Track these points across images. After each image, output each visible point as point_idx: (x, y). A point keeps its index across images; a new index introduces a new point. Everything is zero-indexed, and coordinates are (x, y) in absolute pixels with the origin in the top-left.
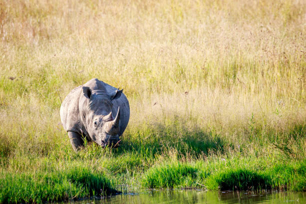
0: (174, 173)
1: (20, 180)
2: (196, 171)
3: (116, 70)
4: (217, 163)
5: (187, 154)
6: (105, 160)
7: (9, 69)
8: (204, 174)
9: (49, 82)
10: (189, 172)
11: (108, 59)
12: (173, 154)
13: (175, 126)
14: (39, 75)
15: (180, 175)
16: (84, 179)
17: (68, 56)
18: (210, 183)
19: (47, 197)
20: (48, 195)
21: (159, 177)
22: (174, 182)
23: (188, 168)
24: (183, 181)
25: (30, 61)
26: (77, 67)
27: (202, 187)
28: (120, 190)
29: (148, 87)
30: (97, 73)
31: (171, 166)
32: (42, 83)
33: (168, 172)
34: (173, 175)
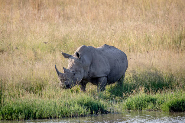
1: (49, 104)
2: (156, 99)
3: (109, 38)
4: (168, 95)
5: (150, 89)
7: (44, 37)
8: (160, 102)
9: (68, 45)
10: (151, 100)
11: (104, 32)
12: (142, 89)
14: (62, 41)
15: (146, 102)
16: (88, 104)
17: (79, 30)
18: (164, 107)
19: (65, 115)
20: (66, 113)
21: (133, 103)
22: (142, 106)
23: (151, 98)
24: (148, 106)
25: (56, 32)
26: (85, 36)
27: (159, 109)
28: (109, 111)
29: (128, 49)
30: (97, 40)
31: (141, 97)
32: (64, 45)
33: (139, 100)
34: (142, 102)
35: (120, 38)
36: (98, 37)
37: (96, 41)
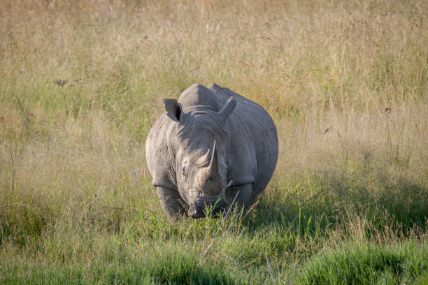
0: (359, 266)
1: (59, 279)
2: (402, 260)
3: (262, 67)
5: (387, 227)
6: (229, 240)
7: (56, 64)
8: (416, 268)
9: (133, 89)
10: (388, 262)
11: (247, 46)
12: (358, 227)
13: (365, 173)
14: (114, 75)
15: (370, 269)
16: (185, 277)
17: (170, 39)
21: (330, 273)
22: (358, 281)
23: (385, 255)
24: (376, 280)
25: (98, 48)
26: (187, 61)
29: (320, 99)
30: (225, 72)
31: (353, 252)
32: (120, 90)
33: (348, 264)
34: (357, 270)
35: (298, 63)
36: (229, 62)
37: (222, 75)
